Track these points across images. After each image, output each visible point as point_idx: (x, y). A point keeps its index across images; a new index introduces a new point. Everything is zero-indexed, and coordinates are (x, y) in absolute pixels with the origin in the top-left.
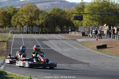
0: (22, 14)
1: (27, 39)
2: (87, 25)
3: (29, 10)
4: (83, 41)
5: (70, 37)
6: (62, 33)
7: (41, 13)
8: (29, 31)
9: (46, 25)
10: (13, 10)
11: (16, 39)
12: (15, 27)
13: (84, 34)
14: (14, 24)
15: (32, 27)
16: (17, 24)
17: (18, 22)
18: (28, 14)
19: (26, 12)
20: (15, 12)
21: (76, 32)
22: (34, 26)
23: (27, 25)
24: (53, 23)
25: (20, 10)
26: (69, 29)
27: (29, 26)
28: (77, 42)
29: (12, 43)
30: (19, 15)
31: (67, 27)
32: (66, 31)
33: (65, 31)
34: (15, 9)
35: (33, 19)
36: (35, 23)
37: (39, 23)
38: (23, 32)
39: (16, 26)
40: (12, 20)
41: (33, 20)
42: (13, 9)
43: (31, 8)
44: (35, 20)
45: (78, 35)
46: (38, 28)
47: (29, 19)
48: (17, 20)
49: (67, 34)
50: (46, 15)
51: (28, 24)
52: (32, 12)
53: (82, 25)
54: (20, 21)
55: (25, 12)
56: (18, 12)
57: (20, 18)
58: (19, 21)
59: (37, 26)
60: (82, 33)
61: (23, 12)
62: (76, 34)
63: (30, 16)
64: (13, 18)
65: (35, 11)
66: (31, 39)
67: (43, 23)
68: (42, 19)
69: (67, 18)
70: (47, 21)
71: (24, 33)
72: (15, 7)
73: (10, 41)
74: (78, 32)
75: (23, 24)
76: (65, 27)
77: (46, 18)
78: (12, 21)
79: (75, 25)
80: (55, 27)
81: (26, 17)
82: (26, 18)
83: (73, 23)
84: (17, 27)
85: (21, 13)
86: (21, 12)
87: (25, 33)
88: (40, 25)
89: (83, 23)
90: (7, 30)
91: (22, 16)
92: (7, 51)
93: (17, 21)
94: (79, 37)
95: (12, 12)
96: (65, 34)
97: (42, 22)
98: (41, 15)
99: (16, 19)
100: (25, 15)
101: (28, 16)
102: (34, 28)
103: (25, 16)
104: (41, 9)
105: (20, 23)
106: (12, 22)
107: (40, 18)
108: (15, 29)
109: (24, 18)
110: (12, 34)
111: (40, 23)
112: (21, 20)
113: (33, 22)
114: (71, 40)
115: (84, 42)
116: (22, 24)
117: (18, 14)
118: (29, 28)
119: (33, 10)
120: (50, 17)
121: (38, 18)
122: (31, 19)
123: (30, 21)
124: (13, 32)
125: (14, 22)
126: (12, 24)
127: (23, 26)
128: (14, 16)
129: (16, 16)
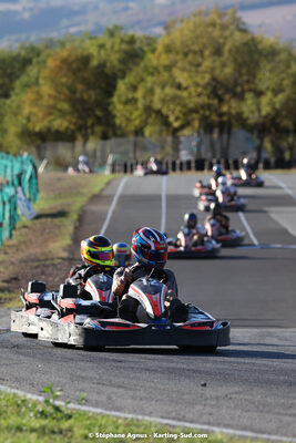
0: (168, 68)
3: (205, 47)
7: (266, 57)
8: (207, 155)
10: (124, 46)
11: (128, 200)
12: (132, 138)
14: (128, 120)
15: (221, 132)
16: (145, 123)
17: (148, 109)
18: (198, 65)
19: (191, 57)
20: (133, 54)
22: (234, 130)
23: (196, 124)
25: (160, 48)
27: (208, 127)
30: (152, 74)
34: (132, 41)
35: (227, 91)
36: (239, 115)
37: (259, 110)
38: (174, 164)
39: (139, 132)
40: (115, 99)
41: (227, 97)
42: (122, 41)
43: (216, 33)
44: (240, 97)
46: (257, 142)
47: (208, 92)
48: (144, 97)
51: (204, 119)
52: (218, 52)
54: (157, 105)
55: (186, 54)
56: (150, 56)
57: (158, 91)
58: (151, 101)
59: (251, 129)
61: (172, 57)
63: (207, 77)
64: (122, 86)
65: (237, 50)
67: (278, 113)
68: (276, 93)
71: (181, 169)
72: (130, 32)
73: (93, 213)
75: (177, 119)
78: (120, 106)
81: (192, 83)
82: (192, 89)
85: (165, 60)
86: (164, 56)
87: (189, 168)
88: (263, 124)
90: (95, 151)
91: (166, 76)
93: (140, 105)
95: (114, 58)
97: (273, 108)
98: (269, 66)
99: (139, 94)
100: (183, 70)
101: (198, 79)
102: (232, 142)
103: (186, 75)
104: (269, 39)
105: (159, 112)
106: (118, 108)
107: (262, 87)
109: (179, 87)
111: (264, 113)
112: (164, 101)
113: (225, 109)
116: (172, 119)
117: (146, 69)
118: (206, 140)
119: (224, 44)
121: (252, 86)
122: (214, 94)
123: (211, 102)
124: (125, 166)
125: (128, 107)
126: (118, 121)
127: (176, 130)
128: (130, 78)
129: (138, 79)
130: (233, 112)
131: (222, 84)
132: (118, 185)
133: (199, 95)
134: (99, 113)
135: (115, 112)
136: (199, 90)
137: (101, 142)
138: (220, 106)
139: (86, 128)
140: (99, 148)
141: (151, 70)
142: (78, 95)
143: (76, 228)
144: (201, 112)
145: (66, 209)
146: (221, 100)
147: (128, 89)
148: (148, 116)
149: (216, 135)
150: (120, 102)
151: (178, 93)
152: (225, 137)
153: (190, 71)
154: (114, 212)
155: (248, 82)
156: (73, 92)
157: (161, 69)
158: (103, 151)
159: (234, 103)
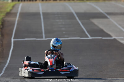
1: (53, 14)
11: (24, 15)
29: (14, 24)
66: (61, 14)
110: (14, 3)
132: (18, 8)
154: (18, 21)
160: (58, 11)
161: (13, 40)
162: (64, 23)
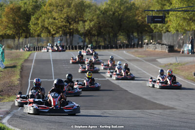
0: (50, 12)
1: (61, 60)
2: (177, 31)
3: (64, 4)
4: (169, 63)
5: (145, 54)
6: (131, 47)
8: (65, 44)
9: (98, 33)
10: (33, 3)
11: (38, 61)
12: (36, 38)
13: (171, 49)
14: (35, 31)
15: (70, 36)
16: (41, 32)
18: (62, 11)
19: (59, 8)
20: (37, 6)
21: (157, 45)
22: (74, 35)
23: (61, 32)
24: (112, 27)
25: (47, 4)
26: (144, 38)
27: (65, 34)
28: (157, 66)
29: (30, 69)
30: (45, 14)
31: (140, 34)
32: (138, 42)
33: (136, 42)
34: (36, 1)
35: (72, 20)
36: (77, 29)
37: (85, 28)
39: (39, 35)
40: (30, 23)
41: (72, 22)
44: (77, 22)
45: (160, 50)
46: (82, 37)
47: (65, 21)
48: (41, 22)
49: (140, 50)
50: (98, 12)
51: (64, 31)
52: (69, 6)
53: (168, 31)
54: (46, 25)
55: (57, 7)
56: (43, 7)
57: (46, 20)
58: (44, 24)
59: (81, 35)
60: (169, 47)
61: (52, 7)
62: (156, 48)
63: (65, 15)
64: (33, 18)
65: (76, 5)
66: (67, 60)
67: (91, 29)
68: (91, 21)
69: (140, 18)
70: (99, 23)
73: (26, 66)
74: (160, 46)
75: (54, 30)
76: (135, 34)
77: (98, 18)
78: (32, 26)
79: (154, 31)
80: (115, 36)
81: (59, 18)
82: (59, 20)
83: (151, 26)
84: (42, 36)
85: (49, 9)
86: (49, 7)
88: (86, 32)
89: (169, 26)
90: (22, 42)
91: (50, 14)
92: (21, 85)
93: (40, 26)
94: (162, 56)
95: (30, 8)
96: (136, 49)
97: (90, 27)
98: (89, 11)
99: (39, 22)
100: (56, 12)
101: (62, 16)
102: (74, 39)
103: (57, 14)
105: (47, 28)
107: (86, 19)
108: (38, 41)
109: (55, 19)
110: (30, 52)
111: (86, 29)
112: (49, 24)
113: (72, 27)
114: (146, 60)
115: (171, 64)
116: (52, 30)
117: (42, 12)
118: (64, 38)
119: (72, 3)
120: (105, 15)
121: (82, 19)
122: (68, 21)
123: (66, 24)
124: (34, 48)
125: (35, 26)
126: (31, 31)
127: (53, 35)
128: (36, 15)
129: (39, 16)
130: (75, 28)
131: (71, 18)
132: (34, 56)
133: (62, 22)
134: (24, 28)
135: (30, 28)
136: (62, 20)
137: (24, 39)
138: (70, 26)
139: (19, 34)
140: (24, 41)
141: (44, 12)
142: (16, 22)
143: (20, 72)
144: (63, 28)
145: (16, 64)
146: (70, 24)
147: (35, 19)
148: (43, 30)
149: (68, 37)
150: (32, 24)
151: (54, 21)
152: (71, 37)
153: (58, 13)
154: (34, 66)
155: (80, 17)
156: (15, 20)
157: (48, 12)
158: (25, 42)
159: (75, 25)
160: (65, 58)
161: (29, 81)
162: (69, 68)
